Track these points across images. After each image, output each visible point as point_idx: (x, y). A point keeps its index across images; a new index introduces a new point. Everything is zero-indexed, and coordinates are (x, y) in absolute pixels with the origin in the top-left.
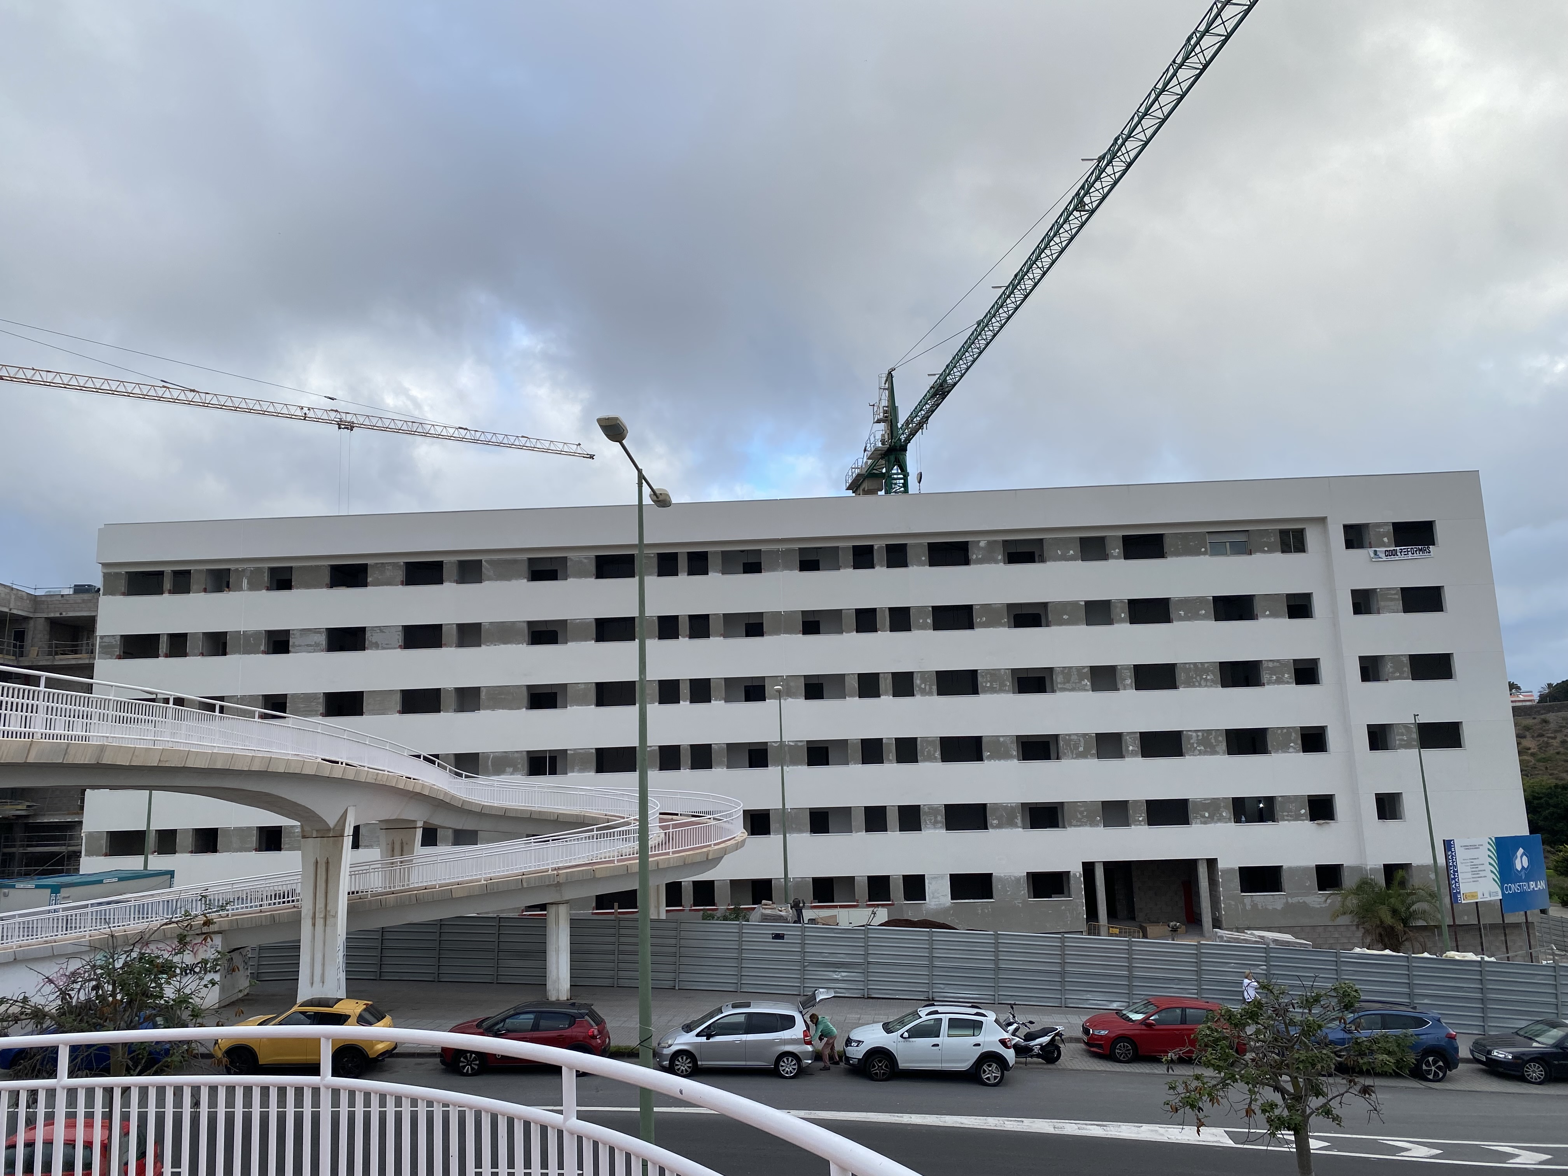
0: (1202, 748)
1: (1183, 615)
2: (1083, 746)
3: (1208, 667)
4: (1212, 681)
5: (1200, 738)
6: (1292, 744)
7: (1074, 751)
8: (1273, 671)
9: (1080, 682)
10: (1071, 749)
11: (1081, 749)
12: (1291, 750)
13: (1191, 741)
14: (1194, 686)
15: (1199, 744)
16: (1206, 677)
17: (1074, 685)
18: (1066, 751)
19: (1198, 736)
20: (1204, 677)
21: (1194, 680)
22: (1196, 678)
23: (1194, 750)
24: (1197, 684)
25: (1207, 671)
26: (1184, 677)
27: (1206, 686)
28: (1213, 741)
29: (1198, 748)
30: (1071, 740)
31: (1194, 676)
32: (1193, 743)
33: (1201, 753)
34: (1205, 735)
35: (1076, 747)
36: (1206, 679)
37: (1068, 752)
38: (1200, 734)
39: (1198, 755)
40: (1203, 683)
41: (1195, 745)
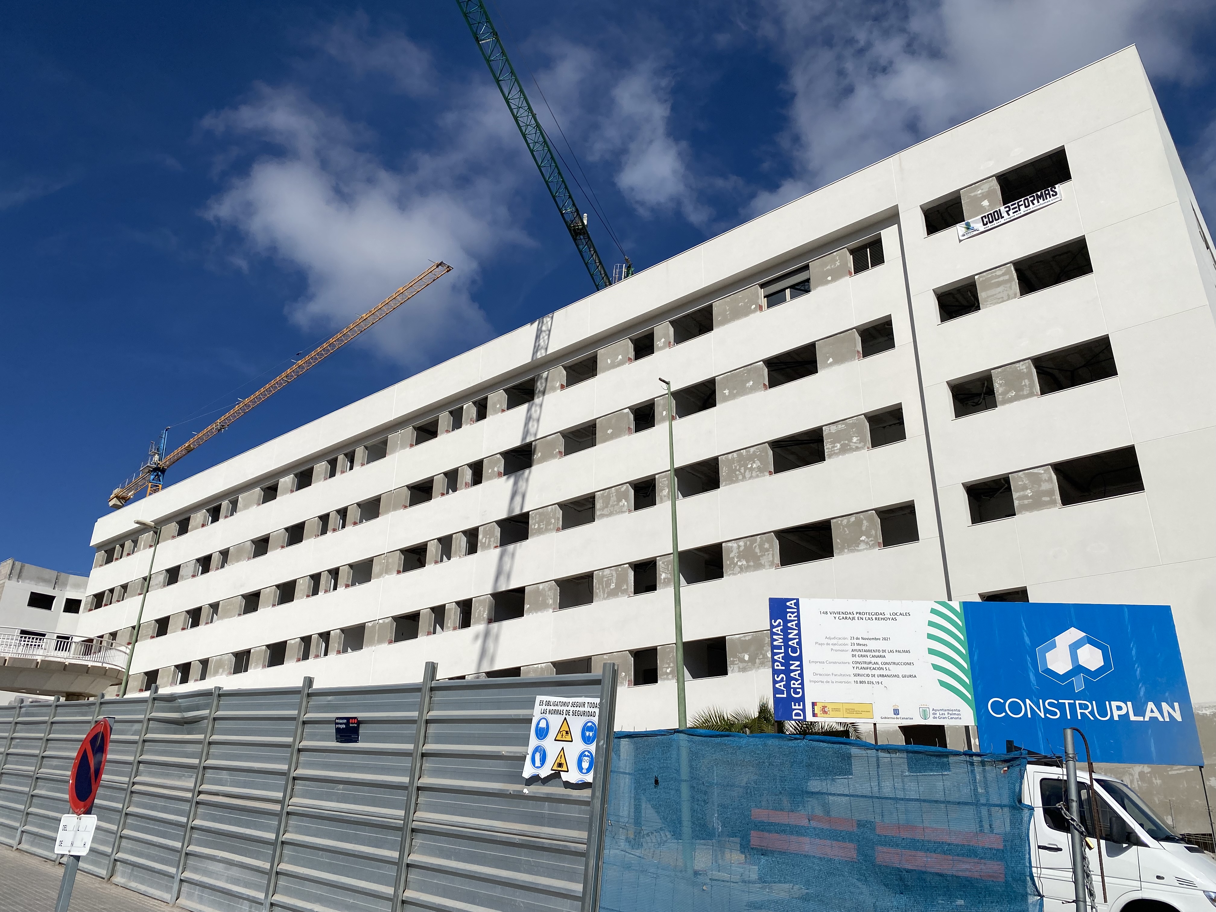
0: (744, 563)
1: (727, 394)
2: (614, 581)
3: (754, 452)
4: (759, 468)
5: (742, 549)
6: (863, 538)
7: (606, 590)
8: (837, 437)
9: (618, 504)
10: (603, 586)
11: (613, 586)
12: (862, 546)
13: (731, 556)
14: (737, 481)
15: (740, 557)
16: (752, 466)
17: (612, 509)
18: (598, 591)
19: (739, 546)
20: (749, 466)
21: (737, 473)
22: (739, 470)
23: (734, 567)
24: (740, 477)
25: (751, 458)
26: (725, 471)
27: (751, 477)
28: (757, 550)
29: (739, 563)
30: (604, 575)
31: (738, 467)
32: (733, 558)
33: (742, 569)
34: (748, 543)
35: (608, 584)
36: (751, 469)
37: (600, 591)
38: (741, 543)
39: (739, 572)
40: (748, 474)
41: (736, 560)
